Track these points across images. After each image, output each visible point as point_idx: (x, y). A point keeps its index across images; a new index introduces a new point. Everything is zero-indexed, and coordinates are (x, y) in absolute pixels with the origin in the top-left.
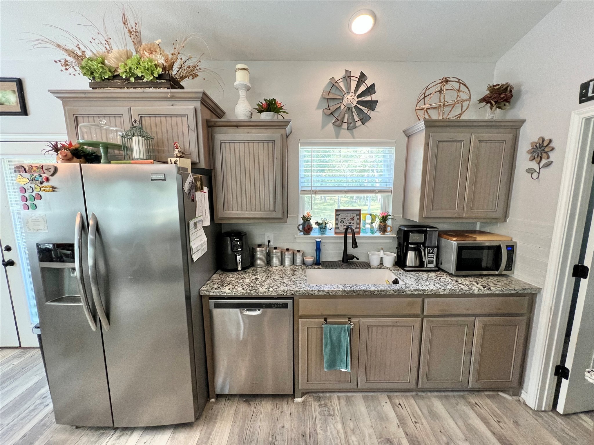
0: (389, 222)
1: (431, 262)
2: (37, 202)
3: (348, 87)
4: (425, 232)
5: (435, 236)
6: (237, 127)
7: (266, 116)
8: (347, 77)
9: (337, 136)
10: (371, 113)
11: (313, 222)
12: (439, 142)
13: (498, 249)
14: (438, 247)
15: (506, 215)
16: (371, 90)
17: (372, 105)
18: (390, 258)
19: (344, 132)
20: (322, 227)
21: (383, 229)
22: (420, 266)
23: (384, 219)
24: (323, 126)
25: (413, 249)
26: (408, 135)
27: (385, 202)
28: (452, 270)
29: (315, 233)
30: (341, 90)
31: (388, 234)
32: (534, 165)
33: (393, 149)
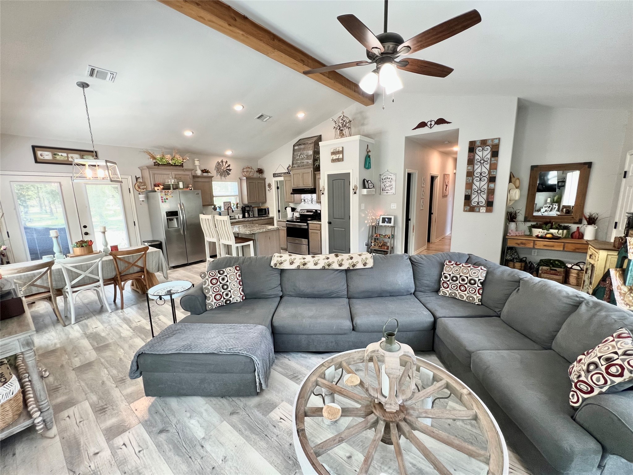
0: (239, 205)
1: (252, 215)
2: (166, 200)
3: (223, 164)
4: (249, 207)
5: (252, 208)
6: (198, 177)
7: (205, 174)
8: (222, 162)
9: (221, 179)
10: (230, 172)
11: (217, 206)
12: (250, 183)
13: (265, 209)
14: (253, 211)
15: (266, 201)
16: (229, 166)
17: (230, 170)
18: (241, 216)
19: (223, 178)
20: (220, 208)
21: (237, 207)
22: (249, 217)
23: (237, 204)
24: (217, 176)
25: (246, 212)
26: (241, 179)
27: (236, 199)
28: (257, 216)
29: (218, 210)
30: (221, 165)
31: (239, 209)
32: (269, 189)
33: (237, 183)
